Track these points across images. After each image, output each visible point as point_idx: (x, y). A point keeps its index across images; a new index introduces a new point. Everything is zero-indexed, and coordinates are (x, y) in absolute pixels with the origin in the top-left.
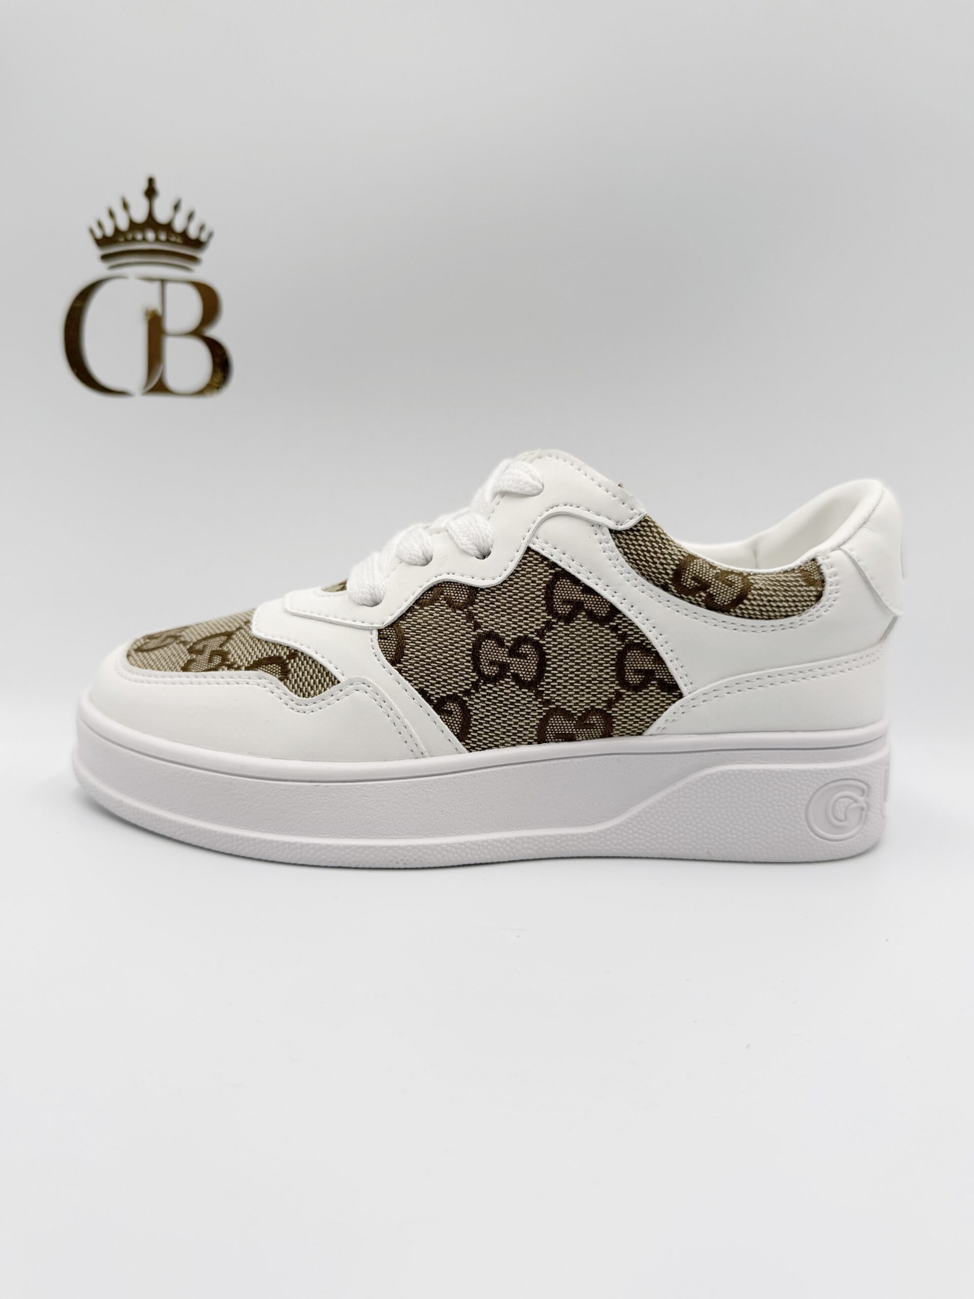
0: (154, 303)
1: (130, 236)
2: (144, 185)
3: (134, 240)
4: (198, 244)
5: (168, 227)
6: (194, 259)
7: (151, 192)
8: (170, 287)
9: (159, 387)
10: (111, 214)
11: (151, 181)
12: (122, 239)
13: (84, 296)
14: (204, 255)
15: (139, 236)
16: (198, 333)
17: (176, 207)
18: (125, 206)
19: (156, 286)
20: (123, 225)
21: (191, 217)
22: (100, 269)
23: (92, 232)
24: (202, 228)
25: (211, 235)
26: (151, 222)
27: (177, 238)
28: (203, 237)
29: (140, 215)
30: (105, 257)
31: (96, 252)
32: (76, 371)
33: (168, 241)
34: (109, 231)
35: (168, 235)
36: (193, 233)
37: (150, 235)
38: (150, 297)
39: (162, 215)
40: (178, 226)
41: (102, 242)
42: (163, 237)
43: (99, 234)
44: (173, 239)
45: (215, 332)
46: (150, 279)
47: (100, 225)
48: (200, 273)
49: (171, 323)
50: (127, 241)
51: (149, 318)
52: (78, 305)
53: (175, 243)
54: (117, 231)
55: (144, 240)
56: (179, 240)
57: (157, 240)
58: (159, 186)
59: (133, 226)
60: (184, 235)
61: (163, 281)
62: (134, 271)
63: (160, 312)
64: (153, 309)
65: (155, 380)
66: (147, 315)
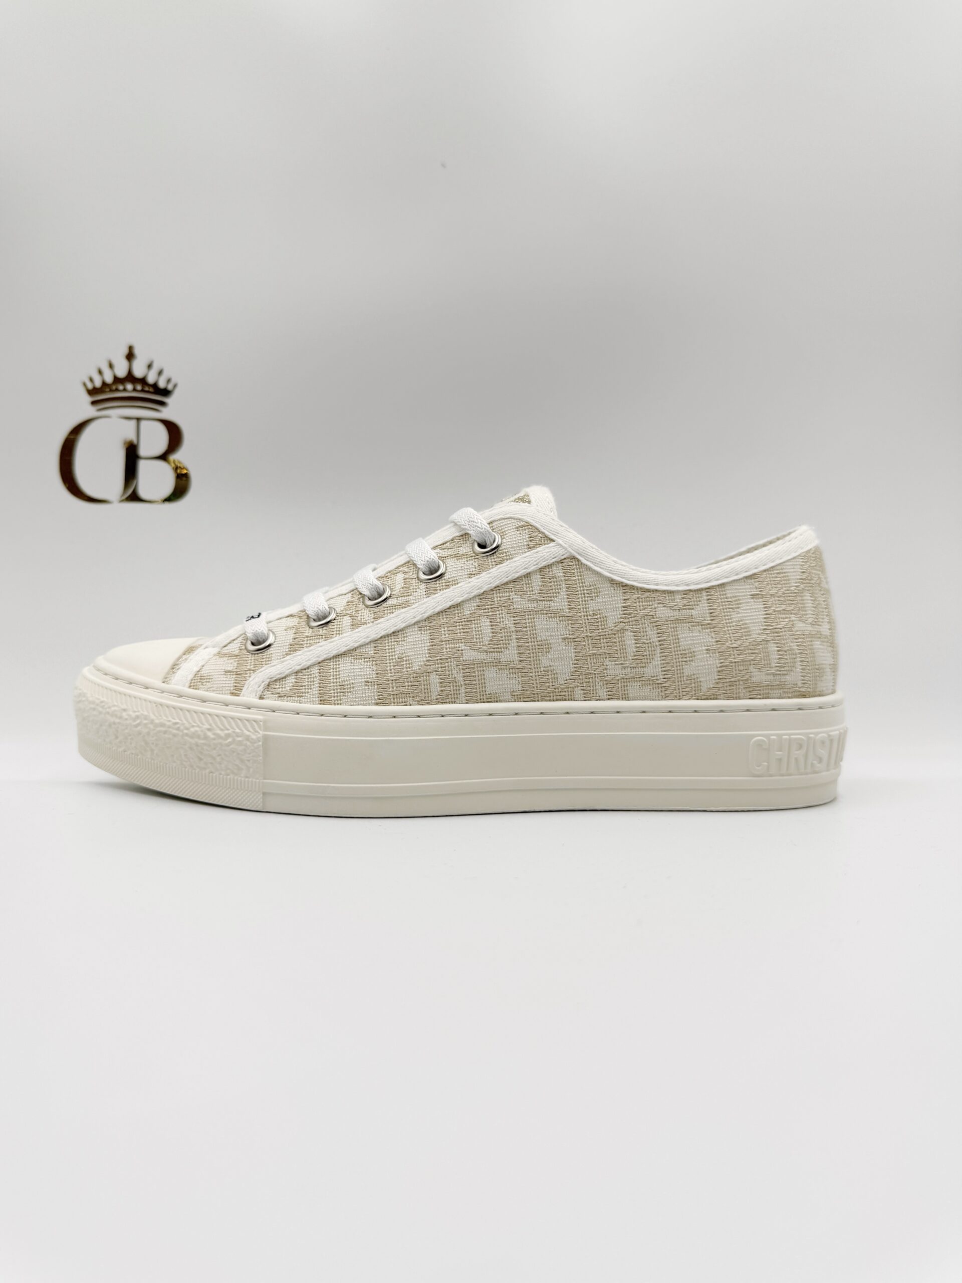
0: (132, 437)
1: (114, 387)
2: (125, 351)
3: (117, 390)
4: (166, 392)
5: (143, 381)
6: (162, 404)
7: (130, 356)
8: (143, 424)
9: (134, 497)
10: (100, 372)
11: (131, 348)
12: (108, 390)
13: (78, 430)
14: (170, 401)
15: (121, 387)
16: (164, 457)
17: (150, 366)
18: (111, 366)
19: (133, 423)
20: (109, 379)
21: (160, 373)
22: (90, 411)
23: (85, 384)
24: (169, 381)
25: (175, 386)
26: (130, 377)
27: (149, 388)
28: (170, 387)
29: (121, 372)
30: (94, 403)
31: (89, 399)
32: (68, 486)
33: (143, 391)
34: (98, 384)
35: (143, 387)
36: (162, 384)
37: (129, 387)
38: (128, 431)
39: (138, 372)
40: (151, 379)
41: (92, 392)
42: (139, 387)
43: (90, 386)
45: (176, 457)
46: (128, 418)
47: (91, 380)
48: (166, 413)
49: (143, 451)
50: (111, 391)
51: (127, 445)
52: (72, 437)
53: (148, 392)
54: (104, 384)
55: (125, 390)
56: (151, 390)
57: (135, 390)
58: (137, 351)
59: (117, 380)
60: (155, 386)
61: (138, 419)
62: (116, 413)
63: (135, 442)
64: (131, 439)
65: (130, 492)
66: (125, 443)
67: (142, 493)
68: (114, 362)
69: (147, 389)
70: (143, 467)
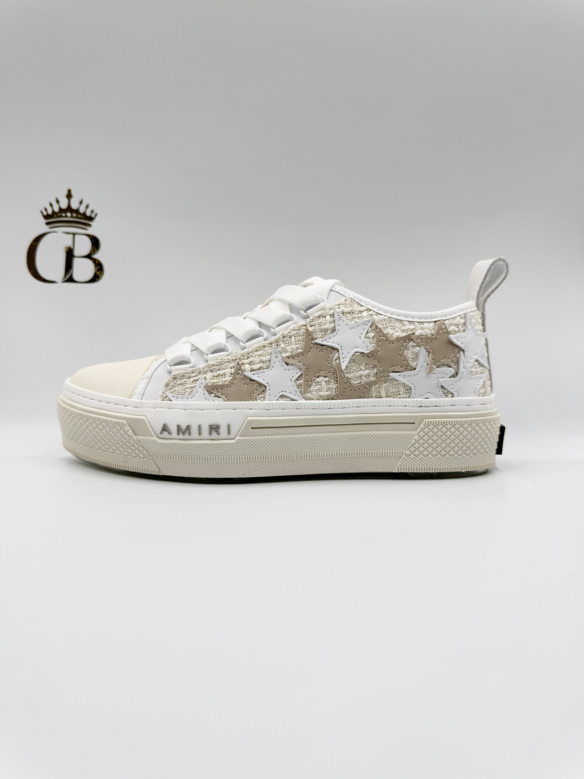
0: (69, 244)
2: (66, 193)
3: (61, 216)
4: (91, 219)
5: (77, 211)
6: (88, 225)
7: (69, 196)
8: (77, 237)
9: (71, 280)
10: (51, 205)
11: (69, 191)
12: (56, 216)
13: (38, 240)
14: (93, 223)
15: (64, 215)
16: (89, 256)
17: (81, 203)
18: (58, 201)
19: (71, 236)
20: (56, 209)
21: (87, 207)
22: (46, 229)
23: (42, 212)
24: (92, 212)
25: (96, 215)
26: (69, 209)
27: (81, 216)
28: (93, 215)
30: (47, 224)
31: (44, 221)
32: (31, 272)
33: (77, 217)
34: (50, 212)
35: (77, 215)
36: (88, 213)
37: (69, 214)
38: (67, 241)
39: (74, 206)
40: (82, 210)
41: (46, 217)
42: (75, 215)
43: (45, 213)
44: (79, 216)
45: (96, 256)
46: (68, 233)
47: (46, 210)
48: (91, 231)
49: (76, 253)
50: (58, 217)
51: (67, 250)
52: (34, 244)
53: (80, 218)
54: (54, 212)
55: (66, 216)
56: (82, 217)
57: (72, 216)
58: (73, 193)
59: (61, 210)
60: (84, 214)
61: (74, 234)
62: (61, 230)
63: (72, 247)
64: (69, 246)
65: (68, 276)
66: (66, 249)
67: (75, 277)
68: (60, 199)
70: (77, 263)
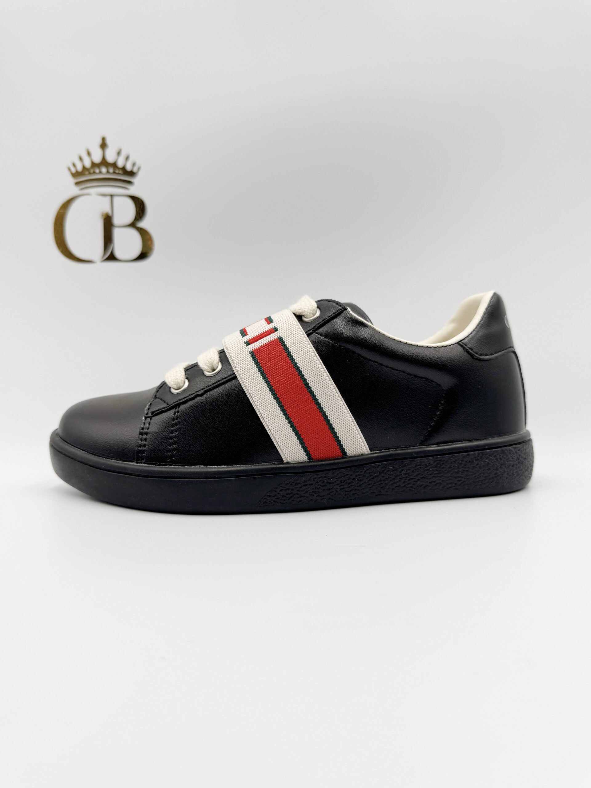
0: (107, 209)
2: (100, 141)
3: (94, 172)
4: (132, 174)
5: (114, 165)
6: (129, 182)
7: (104, 145)
8: (116, 199)
9: (112, 258)
10: (81, 159)
11: (104, 139)
12: (87, 173)
13: (66, 205)
15: (97, 171)
16: (133, 225)
17: (119, 153)
18: (89, 154)
19: (108, 199)
20: (88, 164)
21: (127, 158)
22: (75, 190)
23: (69, 169)
24: (134, 165)
25: (139, 169)
26: (104, 162)
27: (119, 171)
28: (135, 170)
29: (97, 159)
30: (77, 184)
31: (72, 181)
32: (61, 250)
33: (114, 173)
34: (80, 168)
35: (114, 170)
36: (129, 168)
37: (104, 170)
38: (104, 206)
39: (110, 158)
40: (120, 164)
41: (76, 175)
42: (111, 170)
43: (73, 170)
45: (142, 224)
46: (104, 195)
47: (74, 165)
48: (133, 190)
49: (116, 221)
50: (90, 173)
51: (104, 217)
52: (62, 211)
53: (119, 174)
54: (84, 168)
55: (100, 172)
56: (121, 172)
57: (108, 172)
58: (108, 142)
59: (94, 165)
60: (123, 169)
61: (112, 196)
62: (95, 191)
63: (110, 214)
64: (107, 212)
65: (108, 254)
66: (102, 215)
67: (118, 254)
68: (91, 151)
69: (117, 171)
70: (117, 233)
